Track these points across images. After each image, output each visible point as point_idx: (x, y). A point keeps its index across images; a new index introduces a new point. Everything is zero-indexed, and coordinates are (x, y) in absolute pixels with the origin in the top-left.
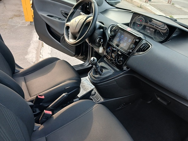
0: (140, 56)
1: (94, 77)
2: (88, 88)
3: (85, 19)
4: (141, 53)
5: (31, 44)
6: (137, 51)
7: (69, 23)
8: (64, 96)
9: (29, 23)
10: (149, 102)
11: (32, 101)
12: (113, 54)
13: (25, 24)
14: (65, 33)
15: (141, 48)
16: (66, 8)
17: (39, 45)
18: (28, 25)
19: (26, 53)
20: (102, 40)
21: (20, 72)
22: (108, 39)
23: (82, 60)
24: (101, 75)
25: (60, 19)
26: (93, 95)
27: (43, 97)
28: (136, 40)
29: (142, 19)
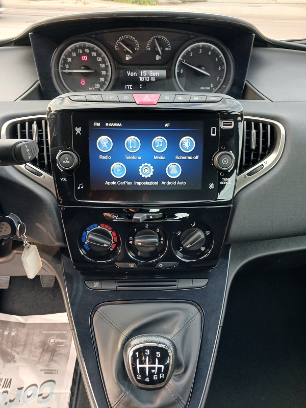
4: (265, 164)
15: (253, 146)
28: (222, 127)
29: (87, 51)
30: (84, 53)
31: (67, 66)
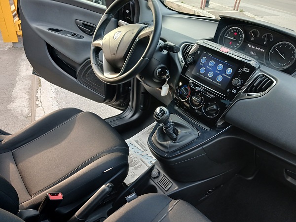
0: (256, 100)
1: (161, 145)
2: (136, 159)
3: (136, 32)
4: (256, 94)
5: (17, 81)
6: (246, 92)
7: (99, 42)
8: (104, 190)
9: (10, 45)
10: (250, 178)
11: (35, 207)
12: (194, 98)
13: (3, 47)
14: (92, 61)
15: (255, 84)
16: (85, 14)
17: (33, 82)
18: (9, 48)
19: (10, 100)
20: (168, 72)
21: (3, 142)
22: (180, 70)
23: (118, 107)
24: (175, 140)
25: (74, 35)
26: (155, 178)
27: (60, 197)
28: (244, 70)
29: (238, 31)
30: (236, 32)
31: (228, 35)
